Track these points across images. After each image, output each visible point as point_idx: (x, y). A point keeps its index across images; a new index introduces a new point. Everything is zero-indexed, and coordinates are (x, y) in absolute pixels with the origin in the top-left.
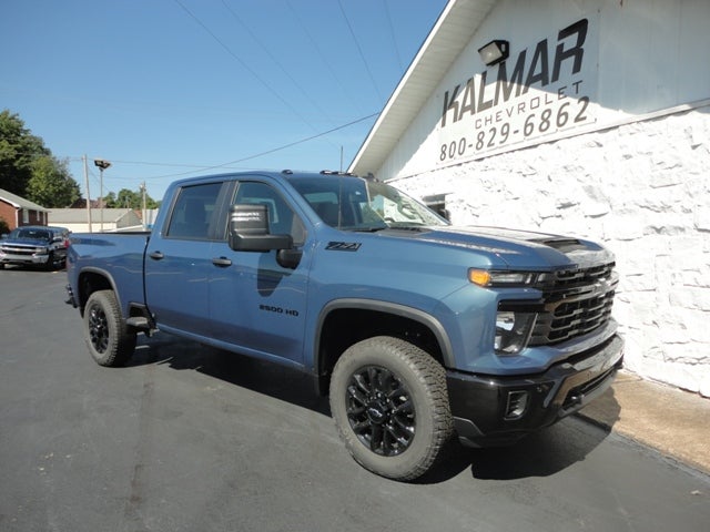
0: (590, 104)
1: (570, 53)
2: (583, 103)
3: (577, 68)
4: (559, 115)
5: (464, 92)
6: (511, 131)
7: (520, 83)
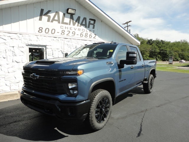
0: (97, 36)
1: (92, 24)
2: (95, 35)
3: (94, 28)
4: (90, 36)
5: (54, 14)
6: (76, 34)
7: (79, 23)
